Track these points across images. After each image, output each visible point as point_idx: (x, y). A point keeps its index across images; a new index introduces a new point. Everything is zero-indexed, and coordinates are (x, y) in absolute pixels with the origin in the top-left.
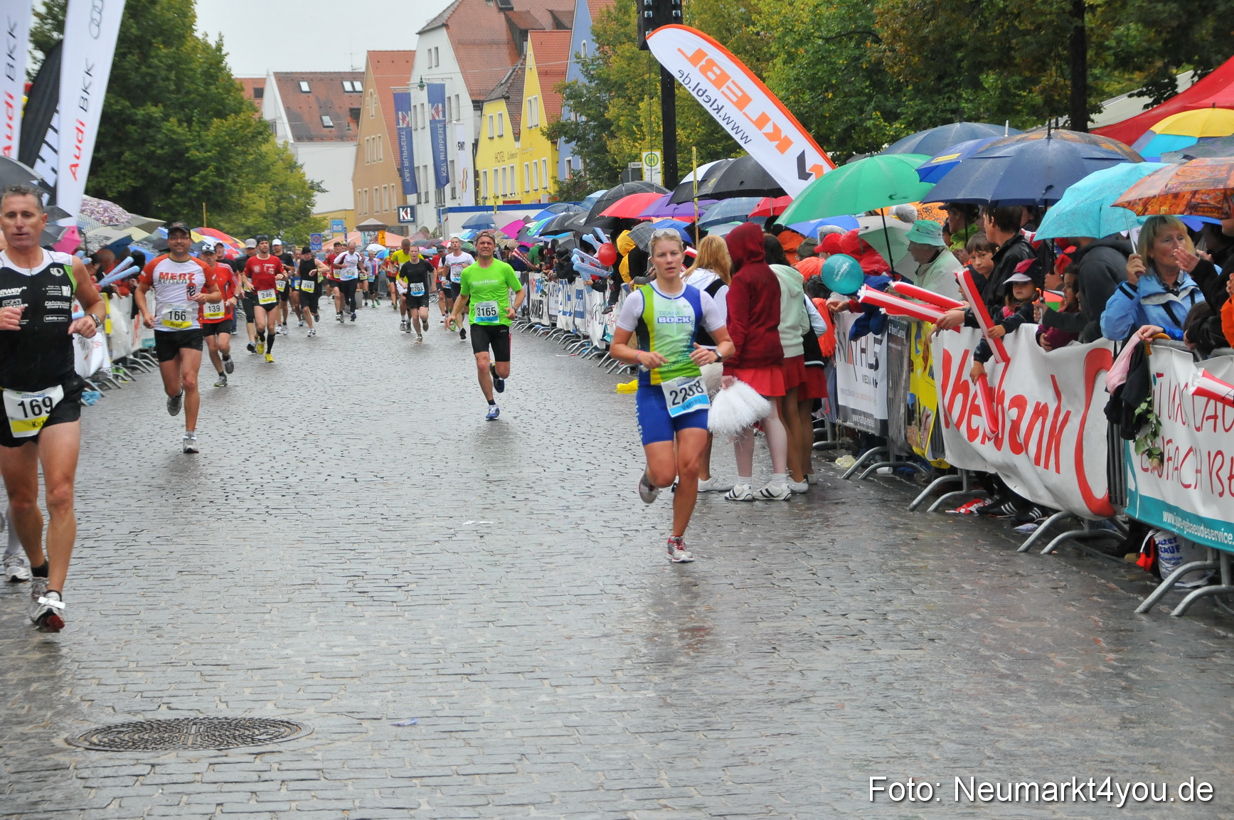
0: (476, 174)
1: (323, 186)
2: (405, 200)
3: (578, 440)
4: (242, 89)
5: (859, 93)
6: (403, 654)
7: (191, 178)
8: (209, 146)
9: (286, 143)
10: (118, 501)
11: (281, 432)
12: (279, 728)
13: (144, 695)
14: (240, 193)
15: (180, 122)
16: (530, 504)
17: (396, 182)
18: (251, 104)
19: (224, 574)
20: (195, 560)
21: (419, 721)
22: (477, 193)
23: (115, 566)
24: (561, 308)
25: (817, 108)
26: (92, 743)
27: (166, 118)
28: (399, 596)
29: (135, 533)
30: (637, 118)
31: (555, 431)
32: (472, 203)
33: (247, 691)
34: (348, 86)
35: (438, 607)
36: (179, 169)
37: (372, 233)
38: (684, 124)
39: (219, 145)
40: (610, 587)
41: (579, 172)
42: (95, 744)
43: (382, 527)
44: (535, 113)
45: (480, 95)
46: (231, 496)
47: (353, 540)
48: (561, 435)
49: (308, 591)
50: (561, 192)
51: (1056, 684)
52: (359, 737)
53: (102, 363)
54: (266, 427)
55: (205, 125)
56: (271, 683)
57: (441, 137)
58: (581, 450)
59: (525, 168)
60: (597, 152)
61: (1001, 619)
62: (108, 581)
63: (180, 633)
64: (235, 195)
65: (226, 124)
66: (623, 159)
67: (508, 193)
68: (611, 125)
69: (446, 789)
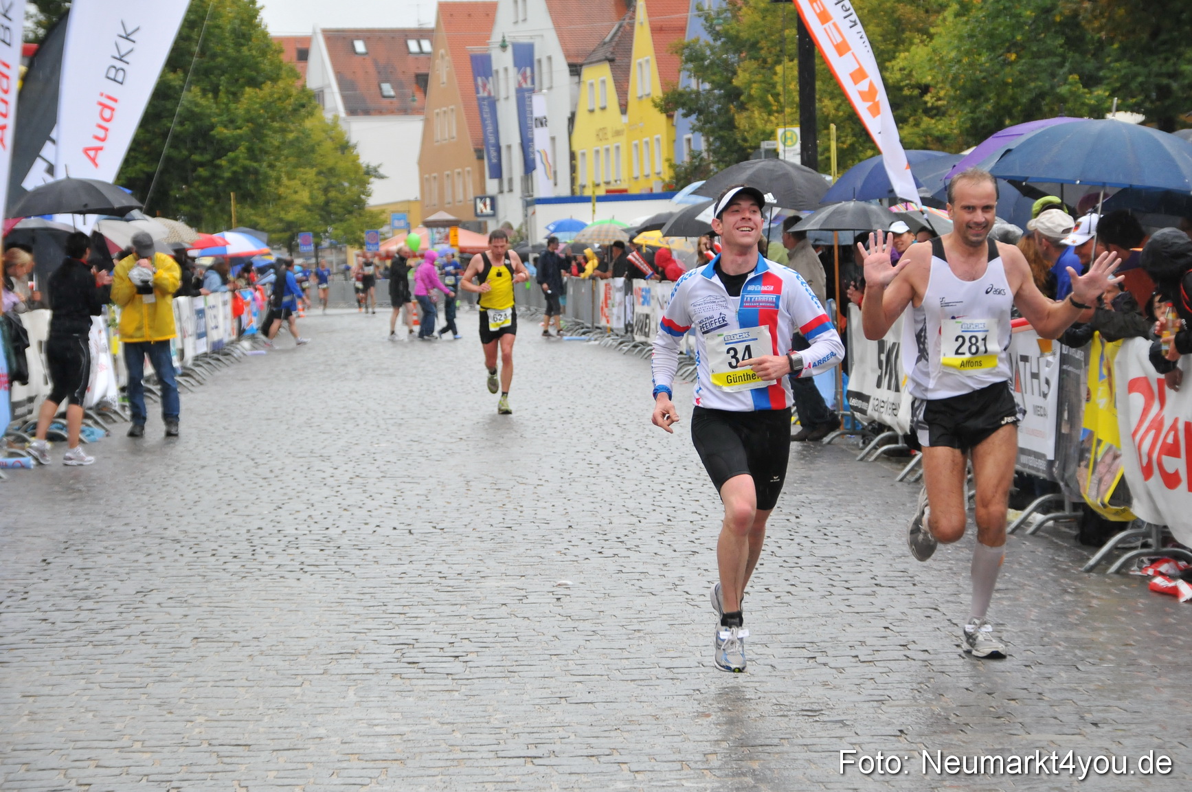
0: (573, 156)
1: (382, 171)
2: (483, 189)
3: (683, 485)
4: (281, 51)
7: (218, 162)
8: (239, 122)
9: (336, 117)
10: (124, 555)
11: (322, 475)
14: (278, 180)
15: (204, 91)
16: (621, 561)
17: (471, 167)
18: (292, 69)
19: (248, 641)
20: (214, 624)
22: (573, 180)
23: (118, 632)
27: (186, 86)
28: (457, 667)
29: (143, 592)
30: (774, 86)
31: (655, 474)
32: (565, 191)
34: (413, 46)
35: (500, 681)
36: (203, 150)
37: (442, 230)
39: (251, 120)
41: (700, 153)
43: (438, 587)
44: (647, 79)
45: (578, 56)
46: (258, 550)
47: (404, 602)
48: (661, 480)
49: (347, 661)
50: (677, 177)
53: (106, 391)
54: (304, 469)
55: (235, 96)
56: (300, 766)
58: (686, 497)
59: (633, 148)
60: (721, 128)
62: (109, 649)
63: (194, 708)
64: (272, 183)
65: (261, 94)
66: (756, 136)
67: (612, 179)
68: (741, 94)
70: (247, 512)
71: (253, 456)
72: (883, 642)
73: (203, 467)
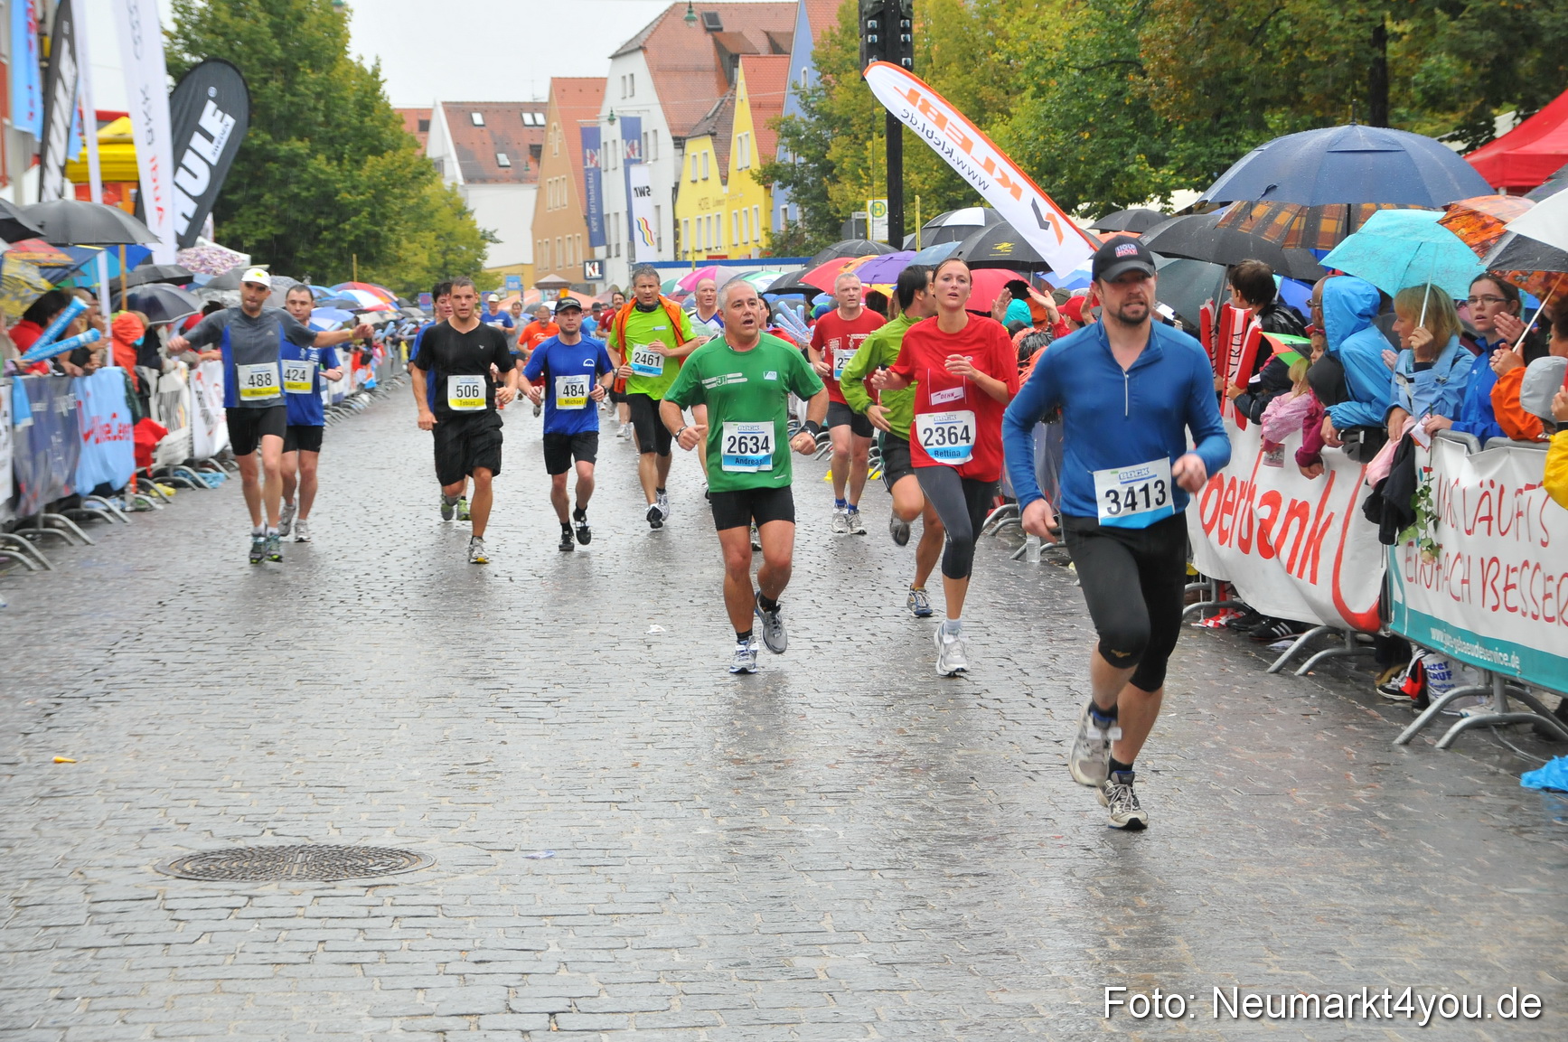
0: (676, 224)
1: (497, 236)
2: (592, 254)
4: (402, 122)
5: (1120, 134)
6: (546, 778)
8: (362, 189)
9: (455, 185)
12: (395, 859)
13: (248, 818)
14: (398, 243)
15: (329, 159)
17: (582, 233)
18: (413, 139)
19: (350, 684)
20: (319, 668)
21: (556, 854)
22: (676, 246)
23: (226, 673)
25: (1071, 150)
26: (184, 871)
27: (313, 154)
28: (547, 712)
30: (864, 160)
32: (669, 257)
33: (364, 816)
34: (528, 119)
36: (329, 215)
37: (553, 292)
38: (918, 167)
39: (375, 186)
41: (796, 222)
42: (187, 873)
43: (535, 633)
44: (746, 152)
45: (682, 130)
46: (365, 596)
49: (444, 705)
50: (774, 245)
52: (487, 869)
54: (413, 517)
55: (358, 163)
56: (391, 808)
59: (733, 217)
60: (815, 199)
61: (1239, 749)
62: (217, 690)
64: (392, 246)
65: (383, 162)
66: (847, 208)
67: (713, 246)
68: (834, 167)
69: (577, 930)
70: (357, 558)
71: (366, 504)
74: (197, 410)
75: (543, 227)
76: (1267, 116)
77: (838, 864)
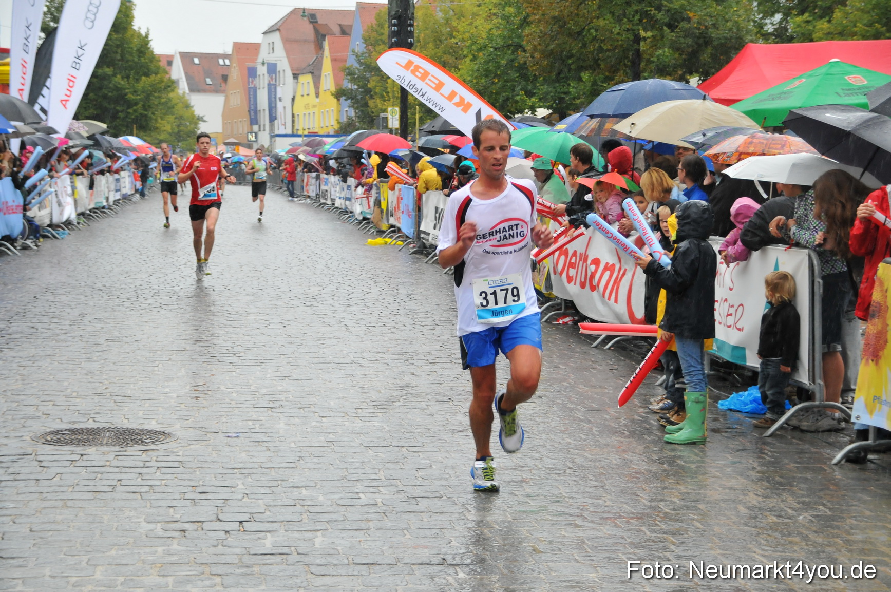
0: (293, 116)
1: (205, 118)
2: (252, 129)
3: (343, 272)
4: (160, 61)
5: (513, 80)
6: (234, 395)
7: (128, 111)
8: (139, 93)
9: (184, 93)
10: (74, 296)
11: (171, 260)
12: (158, 436)
13: (81, 412)
14: (156, 120)
15: (123, 78)
16: (314, 308)
17: (246, 119)
18: (164, 69)
19: (133, 342)
20: (116, 333)
21: (240, 435)
22: (293, 126)
23: (69, 335)
24: (338, 195)
25: (489, 87)
27: (114, 75)
28: (234, 359)
30: (386, 88)
31: (331, 266)
32: (289, 132)
33: (141, 413)
34: (221, 62)
35: (256, 367)
36: (122, 105)
37: (232, 146)
39: (145, 92)
40: (357, 359)
41: (352, 117)
42: (48, 441)
43: (227, 318)
44: (328, 82)
45: (297, 70)
46: (140, 296)
48: (334, 269)
49: (181, 354)
50: (341, 128)
51: (610, 426)
52: (205, 442)
53: (70, 214)
55: (137, 80)
56: (155, 408)
57: (273, 93)
58: (345, 278)
59: (321, 113)
60: (362, 106)
61: (580, 386)
62: (64, 343)
63: (104, 376)
64: (153, 121)
65: (150, 80)
66: (378, 111)
67: (311, 127)
68: (371, 91)
69: (254, 477)
70: (135, 277)
71: (140, 249)
72: (440, 353)
73: (115, 254)
74: (55, 200)
75: (228, 114)
76: (583, 74)
77: (385, 443)
